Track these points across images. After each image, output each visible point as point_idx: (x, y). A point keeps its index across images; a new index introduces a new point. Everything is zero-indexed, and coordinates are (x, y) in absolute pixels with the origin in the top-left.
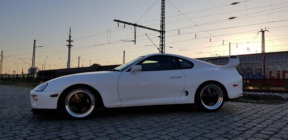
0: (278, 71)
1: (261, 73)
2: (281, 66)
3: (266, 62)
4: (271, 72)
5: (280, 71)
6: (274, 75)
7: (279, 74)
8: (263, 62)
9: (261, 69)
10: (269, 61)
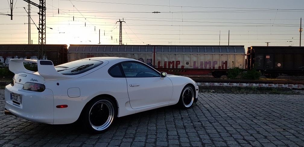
0: (165, 62)
1: (151, 63)
2: (167, 58)
3: (156, 53)
4: (159, 63)
5: (166, 62)
6: (162, 65)
7: (165, 64)
8: (153, 53)
9: (152, 60)
10: (157, 53)
